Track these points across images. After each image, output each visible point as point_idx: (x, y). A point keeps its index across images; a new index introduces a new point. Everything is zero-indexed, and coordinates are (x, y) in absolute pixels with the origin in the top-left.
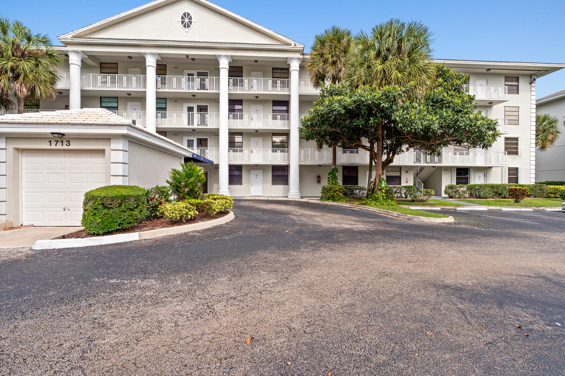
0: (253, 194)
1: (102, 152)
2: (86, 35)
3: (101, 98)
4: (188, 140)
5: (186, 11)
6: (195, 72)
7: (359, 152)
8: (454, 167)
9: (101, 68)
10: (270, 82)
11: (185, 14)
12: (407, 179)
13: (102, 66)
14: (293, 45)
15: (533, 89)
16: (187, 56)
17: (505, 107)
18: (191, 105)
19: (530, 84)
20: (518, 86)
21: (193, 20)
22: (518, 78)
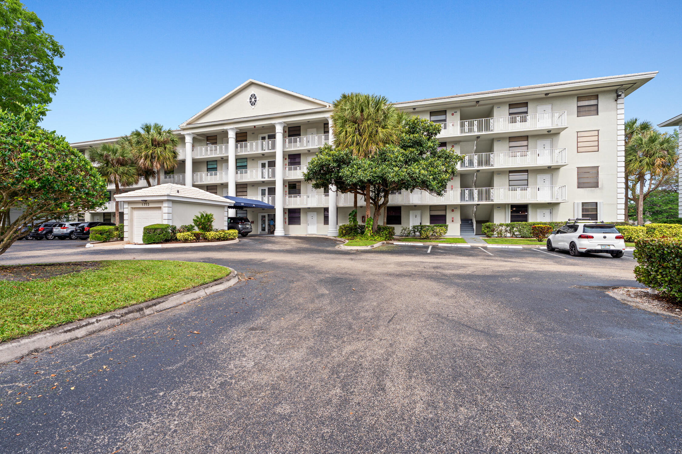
0: (309, 233)
1: (160, 208)
2: (194, 121)
3: (207, 162)
4: (262, 190)
5: (253, 93)
6: (266, 135)
7: (402, 193)
8: (508, 204)
9: (207, 140)
10: (323, 137)
11: (252, 96)
12: (453, 218)
13: (208, 139)
14: (328, 106)
15: (619, 106)
16: (255, 127)
17: (578, 132)
18: (263, 162)
19: (616, 101)
20: (597, 105)
21: (257, 99)
22: (597, 96)
